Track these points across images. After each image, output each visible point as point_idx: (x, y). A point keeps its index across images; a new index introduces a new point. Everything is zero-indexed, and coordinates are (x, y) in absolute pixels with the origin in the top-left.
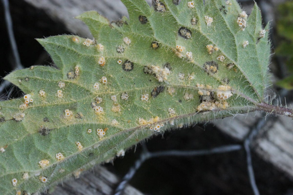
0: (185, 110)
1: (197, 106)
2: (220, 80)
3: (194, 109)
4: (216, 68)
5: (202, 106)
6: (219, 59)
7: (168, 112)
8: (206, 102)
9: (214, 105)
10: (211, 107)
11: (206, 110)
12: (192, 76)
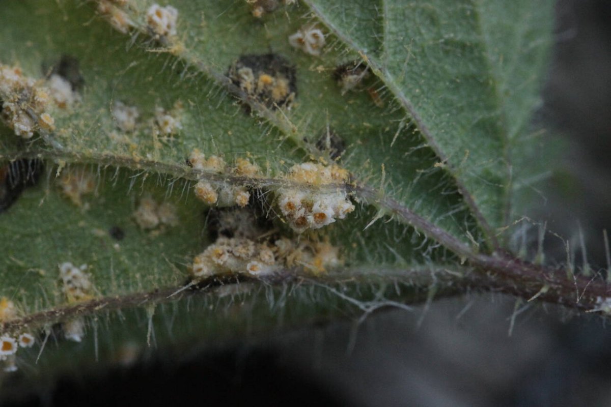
0: (134, 277)
1: (193, 257)
2: (299, 137)
3: (178, 271)
4: (283, 83)
5: (215, 259)
6: (300, 41)
7: (55, 283)
8: (232, 241)
9: (270, 253)
10: (254, 262)
11: (233, 276)
12: (174, 116)
